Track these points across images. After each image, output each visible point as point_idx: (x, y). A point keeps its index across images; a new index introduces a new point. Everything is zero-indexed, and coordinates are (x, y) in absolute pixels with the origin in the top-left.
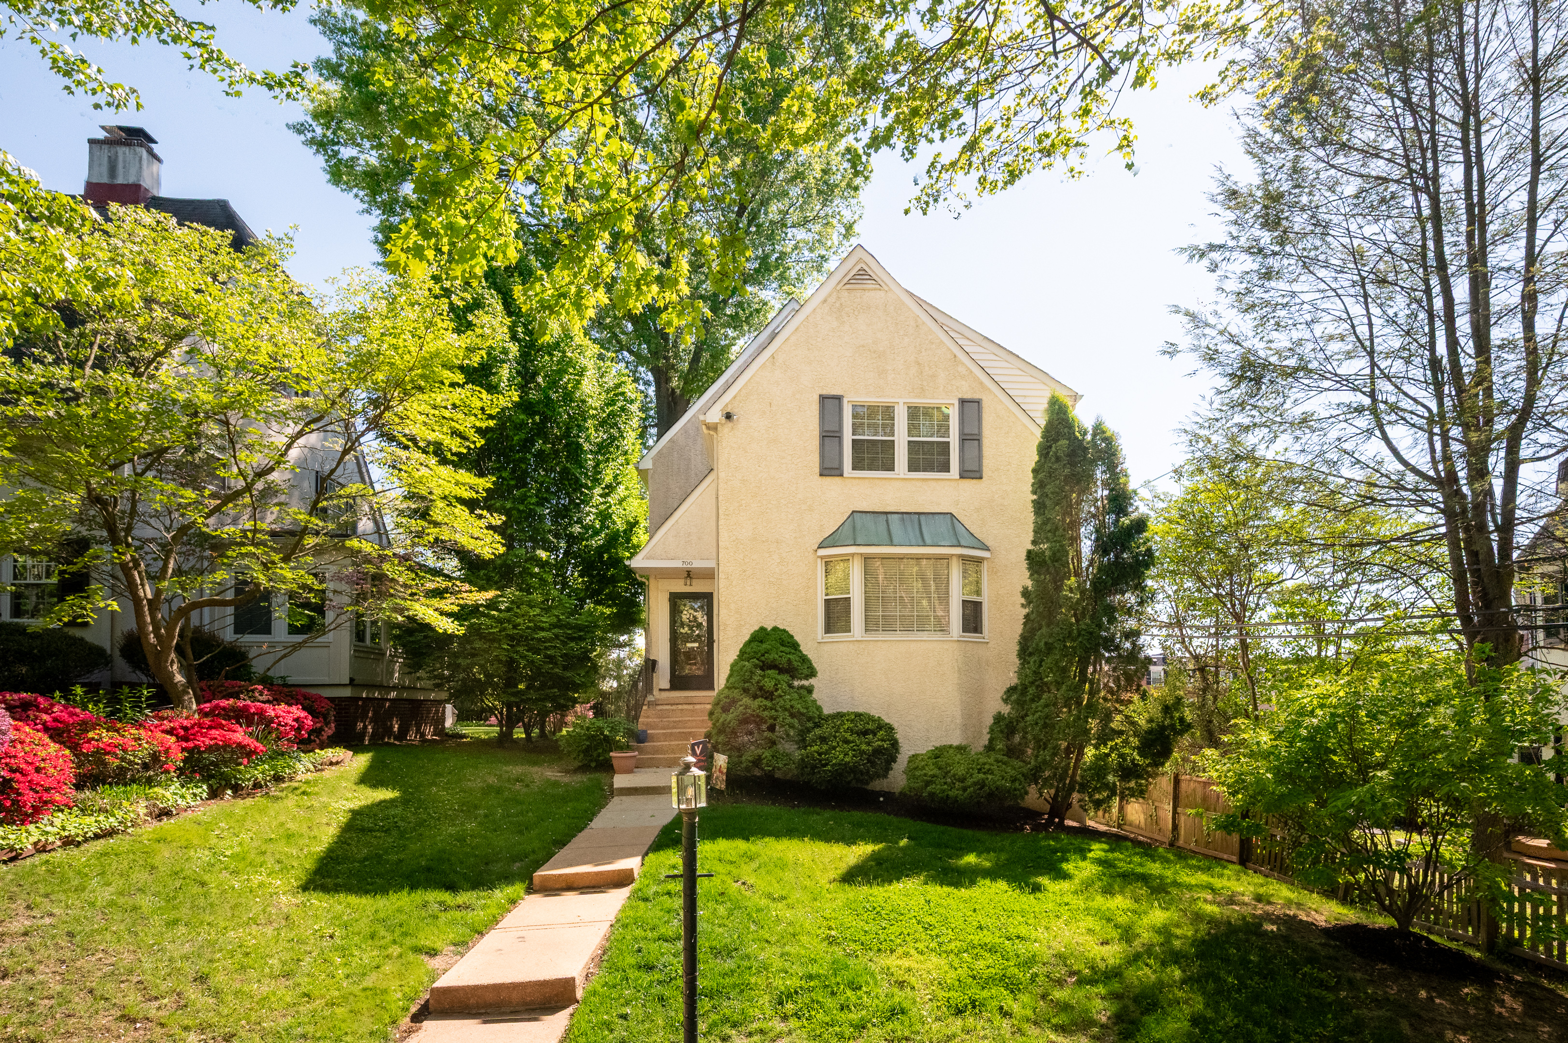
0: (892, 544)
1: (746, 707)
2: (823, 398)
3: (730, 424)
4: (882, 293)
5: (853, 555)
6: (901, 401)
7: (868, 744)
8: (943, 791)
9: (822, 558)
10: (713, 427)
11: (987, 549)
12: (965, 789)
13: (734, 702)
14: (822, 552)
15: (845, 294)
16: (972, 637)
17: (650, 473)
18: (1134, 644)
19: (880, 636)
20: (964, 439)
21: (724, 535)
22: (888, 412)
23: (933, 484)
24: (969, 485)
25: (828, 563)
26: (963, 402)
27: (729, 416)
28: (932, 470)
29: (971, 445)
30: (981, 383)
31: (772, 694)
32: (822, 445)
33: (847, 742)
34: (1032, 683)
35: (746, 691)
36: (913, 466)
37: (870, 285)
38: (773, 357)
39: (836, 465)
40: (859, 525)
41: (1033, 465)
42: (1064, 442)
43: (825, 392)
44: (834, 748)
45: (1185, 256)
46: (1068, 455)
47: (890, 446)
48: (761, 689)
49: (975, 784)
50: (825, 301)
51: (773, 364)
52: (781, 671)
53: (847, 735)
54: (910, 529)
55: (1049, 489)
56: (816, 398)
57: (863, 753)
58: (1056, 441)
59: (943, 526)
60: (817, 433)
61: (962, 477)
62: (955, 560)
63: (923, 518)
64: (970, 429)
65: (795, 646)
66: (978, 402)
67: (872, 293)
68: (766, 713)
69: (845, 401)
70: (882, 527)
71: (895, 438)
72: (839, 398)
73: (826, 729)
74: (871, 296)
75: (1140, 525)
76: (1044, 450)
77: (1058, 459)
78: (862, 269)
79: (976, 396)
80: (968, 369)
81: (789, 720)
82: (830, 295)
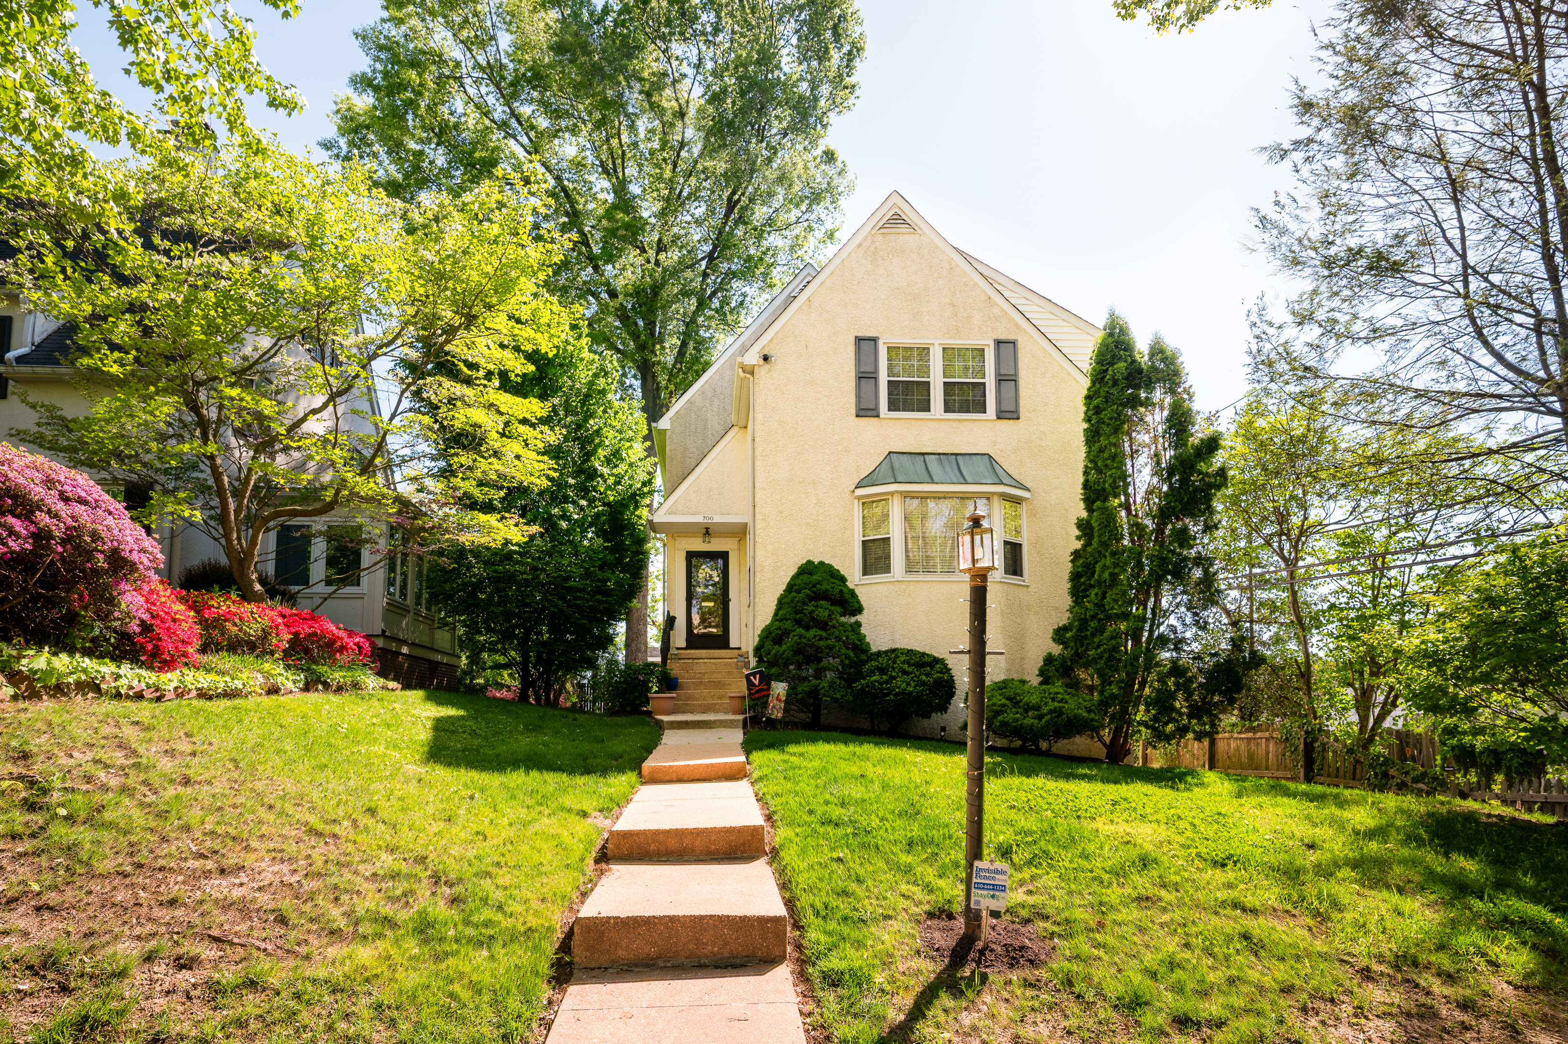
0: (932, 482)
1: (801, 637)
2: (859, 340)
3: (767, 366)
4: (916, 237)
5: (892, 493)
6: (936, 342)
7: (927, 675)
8: (1017, 720)
9: (859, 498)
10: (750, 371)
11: (1028, 490)
12: (1040, 718)
13: (786, 633)
14: (860, 492)
15: (880, 238)
16: (1013, 579)
17: (668, 433)
18: (1206, 572)
19: (921, 577)
20: (1001, 380)
21: (760, 476)
22: (924, 352)
23: (970, 424)
24: (1006, 425)
25: (867, 503)
26: (998, 343)
27: (766, 358)
28: (968, 411)
29: (1008, 386)
30: (1016, 324)
31: (826, 624)
32: (858, 387)
33: (905, 673)
34: (1093, 617)
35: (798, 622)
36: (948, 408)
37: (904, 229)
38: (809, 300)
39: (872, 406)
40: (896, 465)
41: (1085, 392)
42: (1122, 365)
43: (860, 334)
44: (895, 678)
45: (1265, 156)
46: (1126, 378)
47: (926, 386)
48: (813, 619)
49: (1051, 712)
50: (860, 245)
51: (810, 307)
52: (834, 603)
53: (906, 666)
54: (948, 469)
55: (1105, 415)
56: (852, 340)
57: (923, 683)
58: (1112, 364)
59: (982, 465)
60: (852, 374)
61: (999, 418)
62: (996, 498)
63: (960, 458)
64: (1007, 370)
65: (843, 579)
66: (1014, 343)
67: (906, 237)
68: (822, 643)
69: (881, 343)
70: (920, 467)
71: (931, 380)
72: (874, 340)
73: (883, 661)
74: (904, 239)
75: (1212, 444)
76: (1099, 378)
77: (1115, 383)
78: (896, 214)
79: (1011, 337)
80: (1003, 310)
81: (844, 651)
82: (865, 239)
